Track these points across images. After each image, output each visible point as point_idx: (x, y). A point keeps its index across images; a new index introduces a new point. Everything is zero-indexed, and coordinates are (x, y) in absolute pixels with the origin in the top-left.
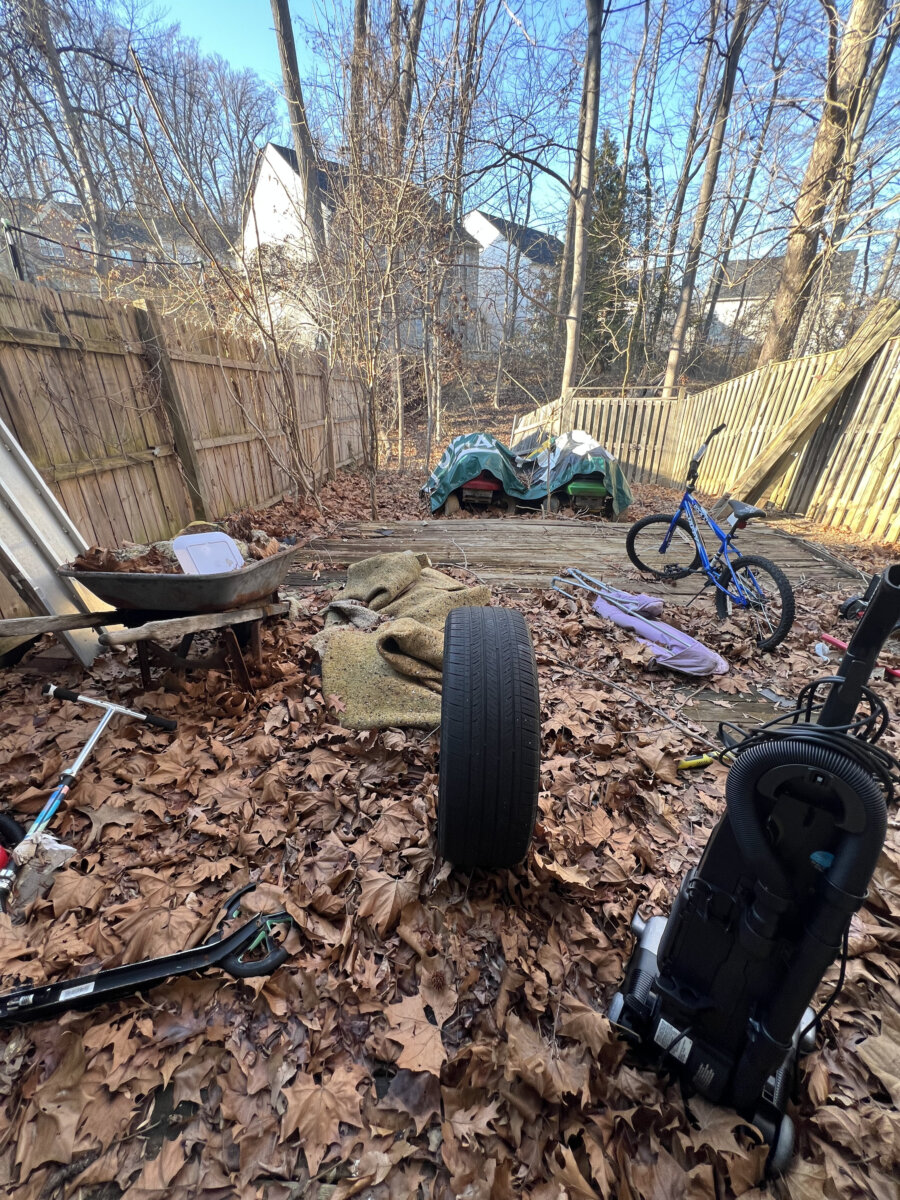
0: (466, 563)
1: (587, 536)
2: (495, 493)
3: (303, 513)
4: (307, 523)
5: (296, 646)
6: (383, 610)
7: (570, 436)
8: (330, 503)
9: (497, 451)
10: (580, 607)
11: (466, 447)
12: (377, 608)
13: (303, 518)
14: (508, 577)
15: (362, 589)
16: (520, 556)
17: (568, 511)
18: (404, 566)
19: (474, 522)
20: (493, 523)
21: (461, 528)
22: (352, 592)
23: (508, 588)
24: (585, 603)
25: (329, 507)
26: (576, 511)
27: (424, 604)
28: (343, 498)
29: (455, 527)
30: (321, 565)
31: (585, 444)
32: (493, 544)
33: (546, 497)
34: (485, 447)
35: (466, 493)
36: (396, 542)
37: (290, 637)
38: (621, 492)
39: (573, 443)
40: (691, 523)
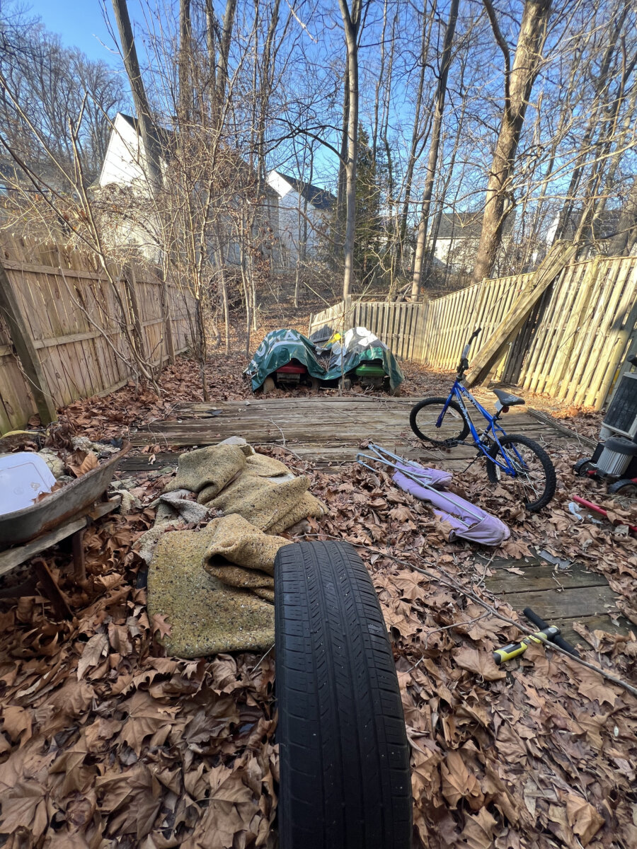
0: (284, 440)
1: (376, 409)
2: (302, 375)
3: (143, 398)
4: (146, 407)
5: (125, 546)
6: (211, 503)
7: (355, 332)
8: (169, 385)
9: (302, 343)
10: (383, 481)
11: (277, 340)
12: (204, 502)
13: (143, 402)
14: (320, 451)
15: (192, 480)
16: (326, 430)
17: (358, 388)
18: (229, 458)
19: (287, 400)
20: (302, 401)
21: (277, 406)
22: (182, 483)
23: (320, 462)
24: (385, 476)
25: (168, 389)
26: (364, 388)
27: (250, 498)
28: (180, 380)
29: (273, 406)
30: (157, 448)
31: (367, 337)
32: (304, 420)
33: (341, 377)
34: (292, 340)
35: (280, 376)
36: (224, 422)
37: (119, 537)
38: (395, 372)
39: (359, 338)
40: (461, 406)
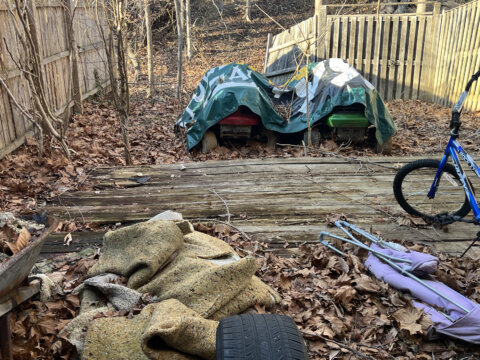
0: (229, 215)
1: (352, 174)
2: (254, 128)
3: (50, 162)
4: (54, 173)
5: (50, 335)
6: (144, 288)
7: (327, 65)
8: (78, 143)
9: (253, 85)
10: (352, 266)
11: (221, 81)
13: (50, 167)
14: (273, 229)
15: (120, 262)
16: (285, 202)
17: (331, 144)
19: (235, 163)
20: (254, 164)
21: (220, 171)
22: (108, 265)
23: (274, 243)
24: (356, 260)
25: (77, 149)
26: (338, 143)
28: (92, 136)
29: (214, 170)
30: (72, 225)
32: (255, 189)
33: (306, 130)
34: (240, 80)
35: (224, 129)
36: (154, 192)
37: (43, 325)
38: (383, 121)
39: (334, 74)
40: (458, 170)
